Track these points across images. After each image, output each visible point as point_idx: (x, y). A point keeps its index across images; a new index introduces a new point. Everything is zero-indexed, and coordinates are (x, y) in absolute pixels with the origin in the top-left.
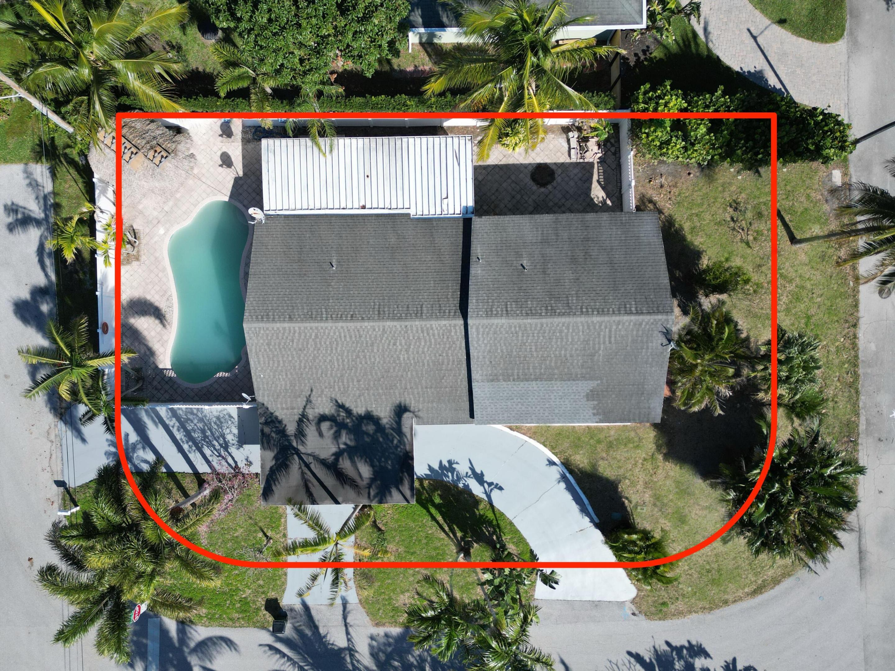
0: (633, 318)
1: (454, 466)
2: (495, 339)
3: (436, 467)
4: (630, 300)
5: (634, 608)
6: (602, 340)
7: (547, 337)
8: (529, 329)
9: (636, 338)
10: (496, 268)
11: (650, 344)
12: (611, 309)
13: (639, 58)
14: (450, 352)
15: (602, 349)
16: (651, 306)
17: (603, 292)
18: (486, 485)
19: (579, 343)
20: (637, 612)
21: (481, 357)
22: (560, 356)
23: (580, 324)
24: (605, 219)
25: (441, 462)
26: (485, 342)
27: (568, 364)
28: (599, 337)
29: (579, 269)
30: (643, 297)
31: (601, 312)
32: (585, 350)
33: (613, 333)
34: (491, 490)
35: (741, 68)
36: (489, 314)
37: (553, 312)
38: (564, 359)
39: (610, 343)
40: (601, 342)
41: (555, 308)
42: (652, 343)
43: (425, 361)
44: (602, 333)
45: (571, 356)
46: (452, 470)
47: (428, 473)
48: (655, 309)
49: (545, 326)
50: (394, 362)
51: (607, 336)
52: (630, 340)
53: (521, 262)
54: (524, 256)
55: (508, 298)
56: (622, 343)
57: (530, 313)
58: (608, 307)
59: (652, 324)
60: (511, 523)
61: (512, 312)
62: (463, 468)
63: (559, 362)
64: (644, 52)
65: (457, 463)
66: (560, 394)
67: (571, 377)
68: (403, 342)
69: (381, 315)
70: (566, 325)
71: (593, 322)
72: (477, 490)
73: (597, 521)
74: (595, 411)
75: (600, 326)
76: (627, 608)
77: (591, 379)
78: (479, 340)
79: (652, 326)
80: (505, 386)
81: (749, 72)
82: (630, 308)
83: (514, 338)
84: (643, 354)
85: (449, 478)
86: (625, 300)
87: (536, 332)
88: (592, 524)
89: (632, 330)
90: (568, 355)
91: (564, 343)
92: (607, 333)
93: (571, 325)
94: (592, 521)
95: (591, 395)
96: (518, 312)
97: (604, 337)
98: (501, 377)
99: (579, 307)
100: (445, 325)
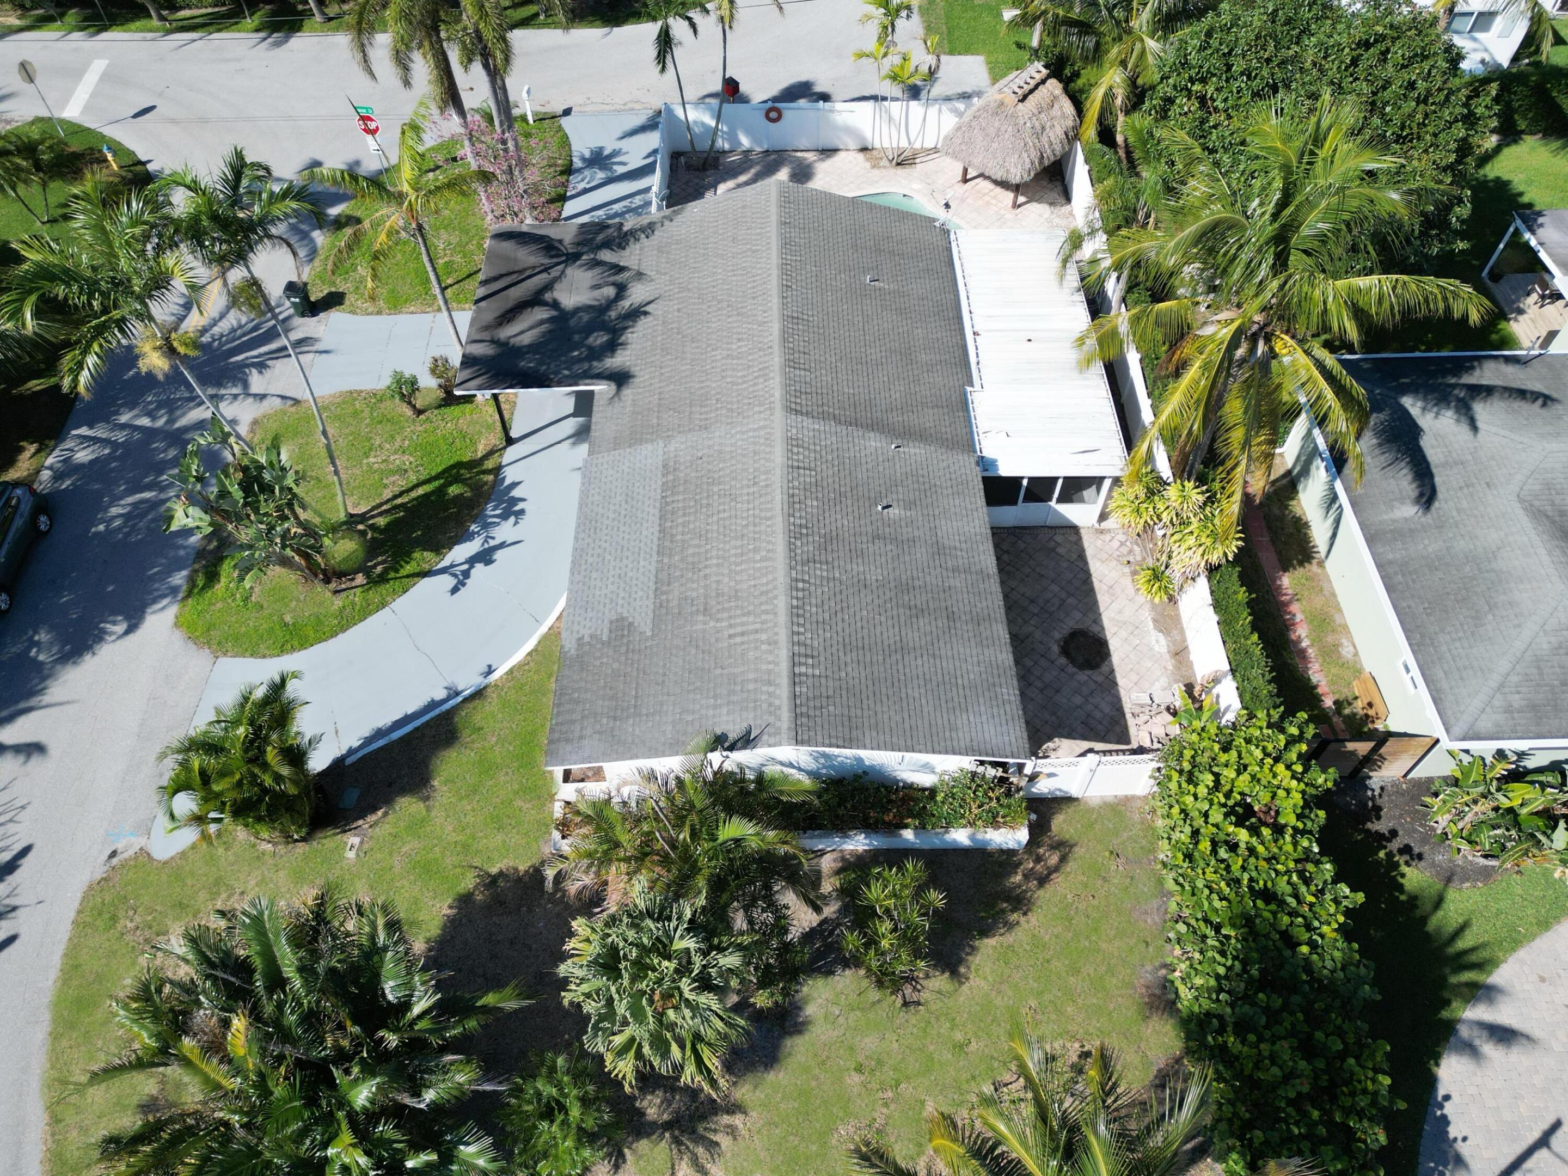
0: (784, 666)
1: (512, 519)
2: (744, 456)
3: (516, 493)
4: (822, 667)
5: (126, 855)
6: (738, 621)
7: (745, 531)
8: (762, 500)
9: (739, 680)
10: (881, 469)
11: (725, 710)
12: (802, 630)
13: (1389, 840)
14: (724, 411)
15: (718, 625)
16: (811, 704)
17: (840, 624)
18: (466, 567)
19: (733, 584)
20: (115, 861)
21: (711, 443)
22: (707, 559)
23: (770, 577)
24: (1000, 657)
25: (523, 500)
26: (740, 443)
27: (690, 575)
28: (744, 615)
29: (888, 592)
30: (831, 693)
31: (796, 613)
32: (718, 595)
33: (751, 637)
34: (455, 575)
35: (1447, 1098)
36: (792, 443)
37: (796, 534)
38: (701, 566)
39: (730, 636)
40: (732, 621)
41: (804, 540)
42: (728, 713)
43: (708, 383)
44: (751, 618)
45: (705, 576)
46: (505, 516)
47: (507, 482)
48: (804, 709)
49: (769, 523)
50: (709, 345)
51: (744, 629)
52: (736, 670)
53: (895, 504)
54: (908, 514)
55: (825, 475)
56: (730, 657)
57: (792, 502)
58: (808, 626)
59: (770, 705)
60: (383, 605)
61: (795, 475)
62: (504, 531)
63: (696, 559)
64: (1406, 850)
65: (516, 523)
66: (630, 574)
67: (662, 582)
68: (744, 349)
69: (791, 321)
70: (770, 555)
71: (775, 597)
72: (460, 553)
73: (349, 761)
74: (587, 639)
75: (767, 612)
76: (133, 839)
77: (657, 620)
78: (743, 433)
79: (765, 706)
80: (654, 486)
81: (1445, 1120)
82: (806, 664)
83: (745, 482)
84: (703, 702)
85: (491, 510)
86: (822, 659)
87: (757, 512)
88: (344, 752)
89: (757, 670)
90: (707, 571)
91: (733, 559)
92: (751, 627)
93: (770, 564)
94: (351, 752)
95: (622, 627)
96: (796, 483)
97: (743, 624)
98: (671, 477)
99: (807, 578)
100: (773, 395)
